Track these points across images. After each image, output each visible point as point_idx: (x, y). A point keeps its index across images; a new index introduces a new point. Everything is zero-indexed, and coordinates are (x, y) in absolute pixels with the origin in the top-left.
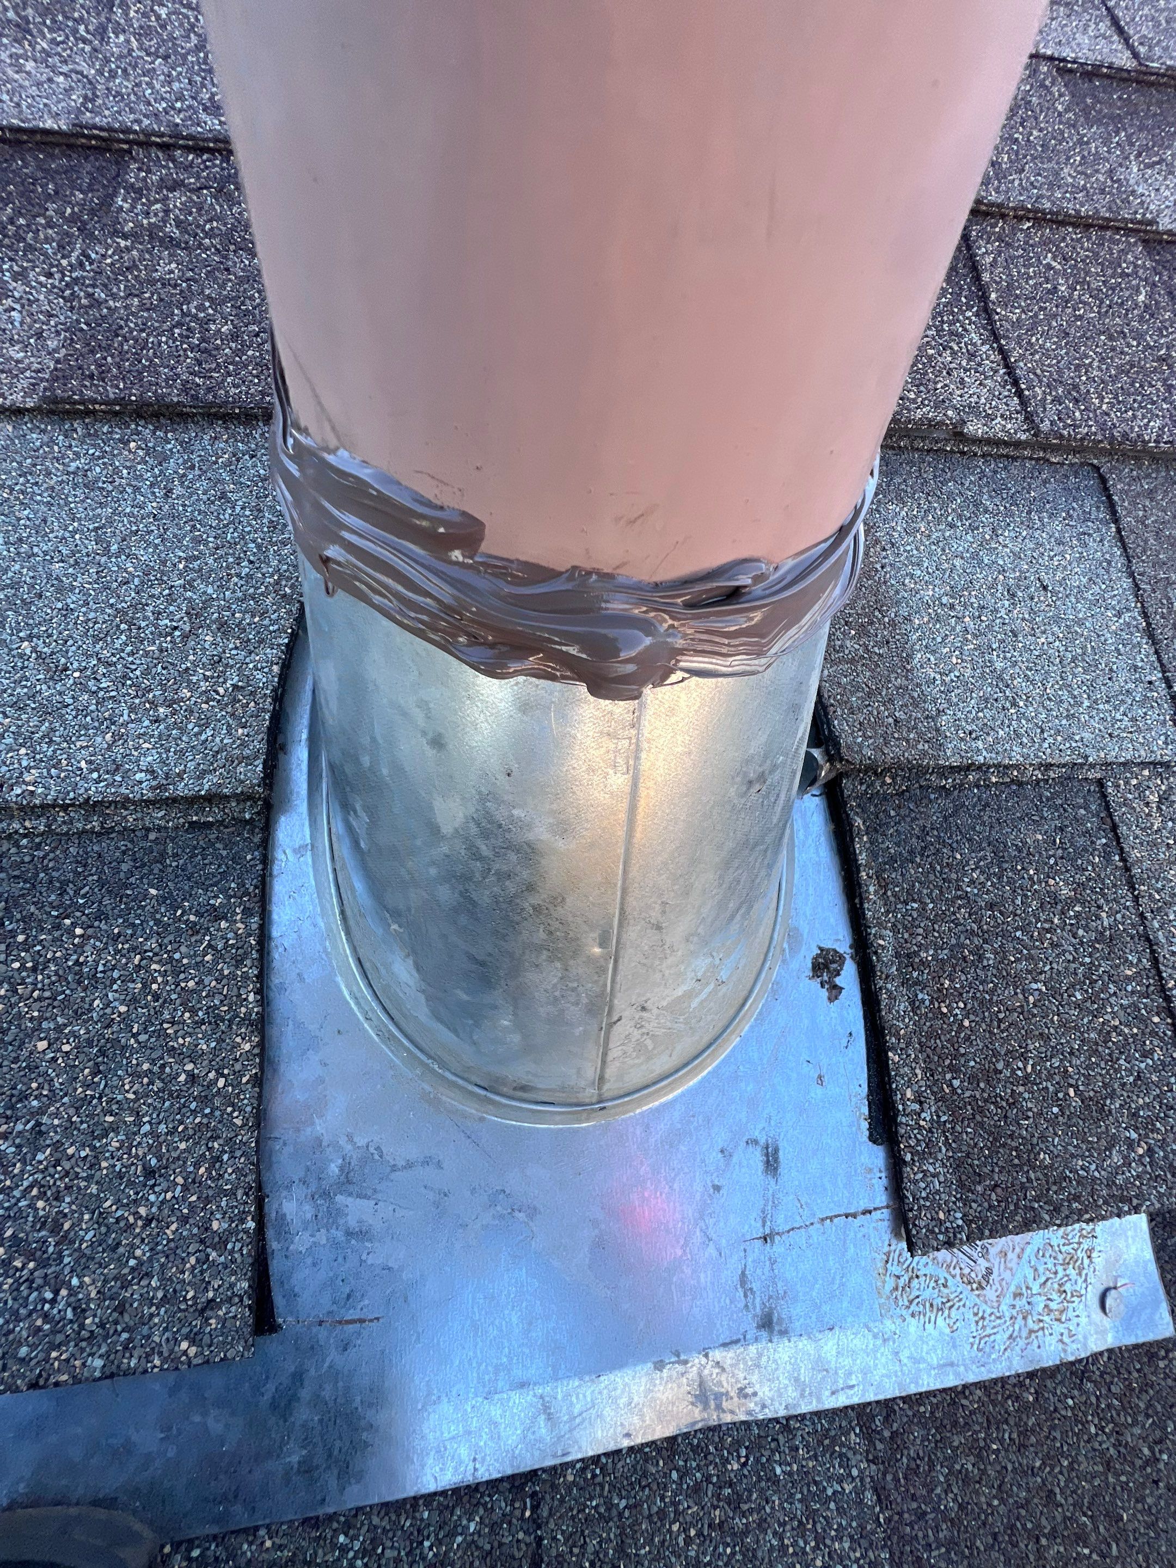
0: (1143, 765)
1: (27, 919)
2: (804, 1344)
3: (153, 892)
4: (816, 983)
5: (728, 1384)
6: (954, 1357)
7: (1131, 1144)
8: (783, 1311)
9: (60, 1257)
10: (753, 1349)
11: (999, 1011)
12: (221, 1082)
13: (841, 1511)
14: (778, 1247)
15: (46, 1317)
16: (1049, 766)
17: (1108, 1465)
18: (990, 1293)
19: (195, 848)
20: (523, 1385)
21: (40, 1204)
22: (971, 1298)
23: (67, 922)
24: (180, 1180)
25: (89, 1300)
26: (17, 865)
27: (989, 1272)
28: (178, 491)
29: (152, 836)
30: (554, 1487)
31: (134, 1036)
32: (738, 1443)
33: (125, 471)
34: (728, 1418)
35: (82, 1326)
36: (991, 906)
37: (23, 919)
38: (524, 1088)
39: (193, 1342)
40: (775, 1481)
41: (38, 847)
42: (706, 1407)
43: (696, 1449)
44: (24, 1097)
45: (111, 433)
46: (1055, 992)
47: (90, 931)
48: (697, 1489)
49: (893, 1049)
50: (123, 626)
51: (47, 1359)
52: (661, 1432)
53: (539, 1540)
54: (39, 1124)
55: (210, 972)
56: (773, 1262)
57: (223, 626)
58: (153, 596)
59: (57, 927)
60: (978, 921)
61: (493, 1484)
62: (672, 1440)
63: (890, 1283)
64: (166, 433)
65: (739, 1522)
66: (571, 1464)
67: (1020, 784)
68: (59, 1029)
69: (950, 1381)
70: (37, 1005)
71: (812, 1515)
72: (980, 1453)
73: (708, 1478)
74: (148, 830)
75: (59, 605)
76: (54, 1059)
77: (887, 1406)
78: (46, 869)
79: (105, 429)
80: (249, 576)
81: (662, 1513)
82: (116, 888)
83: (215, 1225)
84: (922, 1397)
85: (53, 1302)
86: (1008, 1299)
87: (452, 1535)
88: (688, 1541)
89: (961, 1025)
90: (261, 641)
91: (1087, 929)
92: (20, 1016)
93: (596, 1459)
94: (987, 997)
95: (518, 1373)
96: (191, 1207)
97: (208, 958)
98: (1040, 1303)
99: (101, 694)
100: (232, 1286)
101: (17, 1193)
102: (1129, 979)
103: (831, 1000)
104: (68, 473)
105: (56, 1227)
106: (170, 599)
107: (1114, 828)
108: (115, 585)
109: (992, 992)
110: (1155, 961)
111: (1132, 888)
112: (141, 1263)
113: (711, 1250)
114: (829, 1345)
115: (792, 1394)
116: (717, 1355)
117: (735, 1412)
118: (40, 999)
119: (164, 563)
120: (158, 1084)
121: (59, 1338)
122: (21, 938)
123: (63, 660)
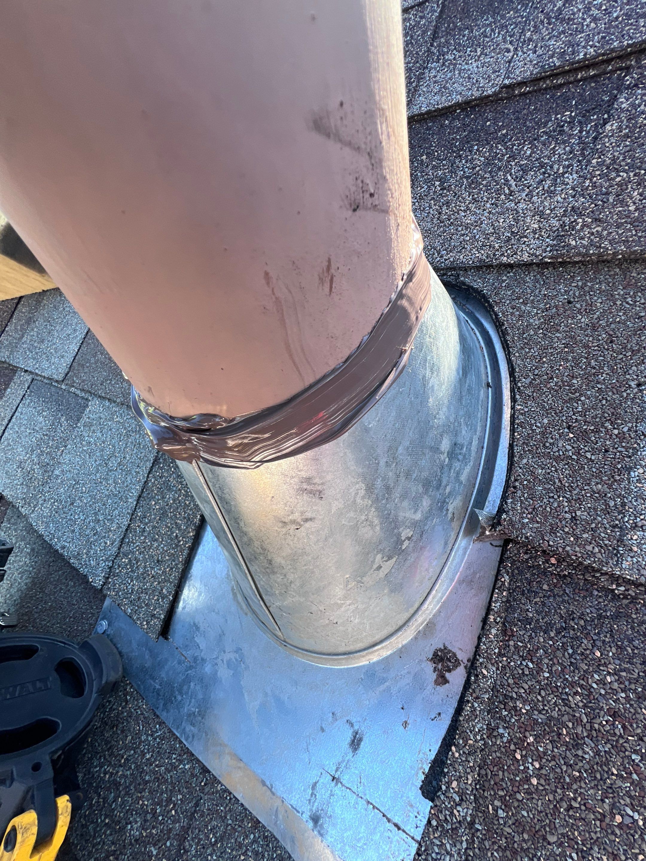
2: (328, 852)
4: (430, 666)
8: (325, 823)
9: (135, 572)
10: (303, 824)
11: (575, 799)
14: (338, 790)
21: (137, 553)
24: (163, 569)
25: (135, 590)
30: (213, 785)
31: (171, 512)
35: (131, 597)
39: (147, 624)
42: (275, 824)
43: (265, 837)
44: (145, 517)
49: (457, 746)
51: (123, 600)
53: (201, 798)
54: (145, 528)
61: (197, 760)
62: (258, 822)
66: (221, 783)
68: (158, 500)
76: (154, 509)
83: (164, 591)
87: (181, 762)
93: (229, 792)
94: (568, 780)
96: (162, 580)
100: (161, 614)
101: (135, 545)
103: (437, 683)
105: (137, 562)
112: (147, 588)
116: (287, 806)
118: (158, 488)
120: (170, 533)
121: (127, 596)
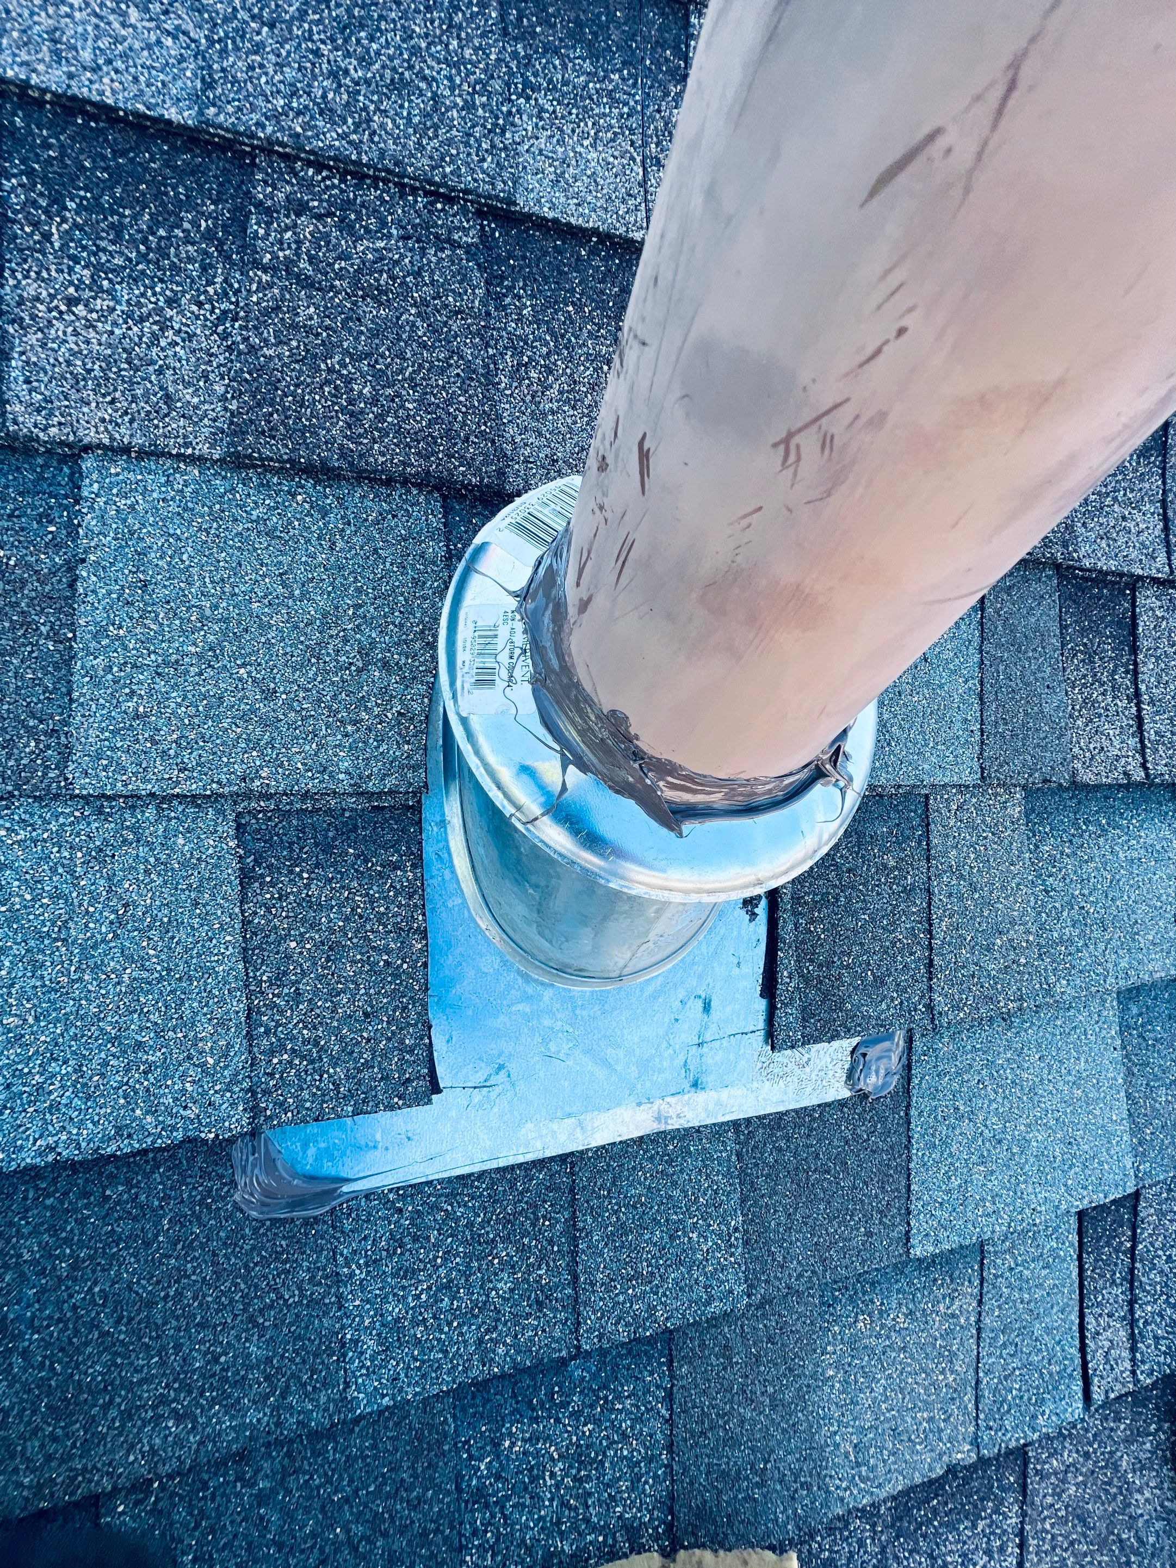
0: (954, 786)
1: (270, 867)
2: (713, 1094)
3: (351, 851)
4: (743, 912)
5: (672, 1112)
6: (785, 1098)
7: (892, 999)
8: (703, 1079)
9: (321, 1058)
10: (686, 1097)
11: (841, 930)
12: (405, 966)
13: (720, 1164)
14: (705, 1049)
15: (318, 1088)
16: (900, 786)
17: (847, 1143)
18: (807, 1069)
19: (376, 823)
20: (569, 1115)
21: (305, 1032)
22: (797, 1071)
23: (298, 869)
24: (385, 1019)
25: (340, 1079)
26: (258, 831)
27: (809, 1060)
28: (340, 544)
29: (347, 814)
30: (583, 1159)
31: (350, 939)
32: (673, 1138)
33: (296, 523)
34: (670, 1127)
35: (339, 1092)
36: (849, 871)
37: (268, 866)
38: (581, 970)
39: (400, 1098)
40: (690, 1153)
41: (270, 819)
42: (660, 1122)
43: (652, 1141)
44: (285, 973)
45: (280, 484)
46: (873, 920)
47: (313, 876)
48: (652, 1157)
49: (781, 950)
50: (313, 660)
51: (322, 1108)
52: (636, 1134)
53: (574, 1181)
54: (297, 989)
55: (393, 902)
56: (701, 1056)
57: (385, 665)
58: (332, 636)
59: (291, 872)
60: (840, 880)
61: (552, 1159)
62: (641, 1138)
63: (759, 1065)
64: (325, 488)
65: (671, 1171)
66: (590, 1149)
67: (881, 796)
68: (302, 935)
69: (781, 1109)
70: (285, 921)
71: (706, 1166)
72: (788, 1139)
73: (658, 1153)
74: (344, 810)
75: (263, 640)
76: (301, 953)
77: (748, 1121)
78: (278, 835)
79: (275, 480)
80: (401, 626)
81: (634, 1168)
82: (327, 849)
83: (407, 1042)
84: (764, 1117)
85: (320, 1080)
86: (816, 1073)
87: (531, 1180)
88: (646, 1179)
89: (819, 938)
90: (414, 678)
91: (898, 885)
92: (275, 927)
93: (603, 1147)
94: (836, 922)
95: (568, 1109)
96: (393, 1033)
97: (391, 894)
98: (831, 1073)
99: (304, 713)
100: (418, 1071)
101: (290, 1026)
102: (914, 913)
103: (750, 921)
104: (252, 522)
105: (316, 1044)
106: (345, 640)
107: (928, 825)
108: (302, 625)
109: (839, 920)
110: (929, 904)
111: (928, 860)
112: (367, 1061)
113: (671, 1051)
114: (725, 1094)
115: (703, 1115)
116: (668, 1099)
117: (674, 1124)
118: (287, 917)
119: (337, 608)
120: (367, 967)
121: (327, 1098)
122: (268, 879)
123: (272, 685)
